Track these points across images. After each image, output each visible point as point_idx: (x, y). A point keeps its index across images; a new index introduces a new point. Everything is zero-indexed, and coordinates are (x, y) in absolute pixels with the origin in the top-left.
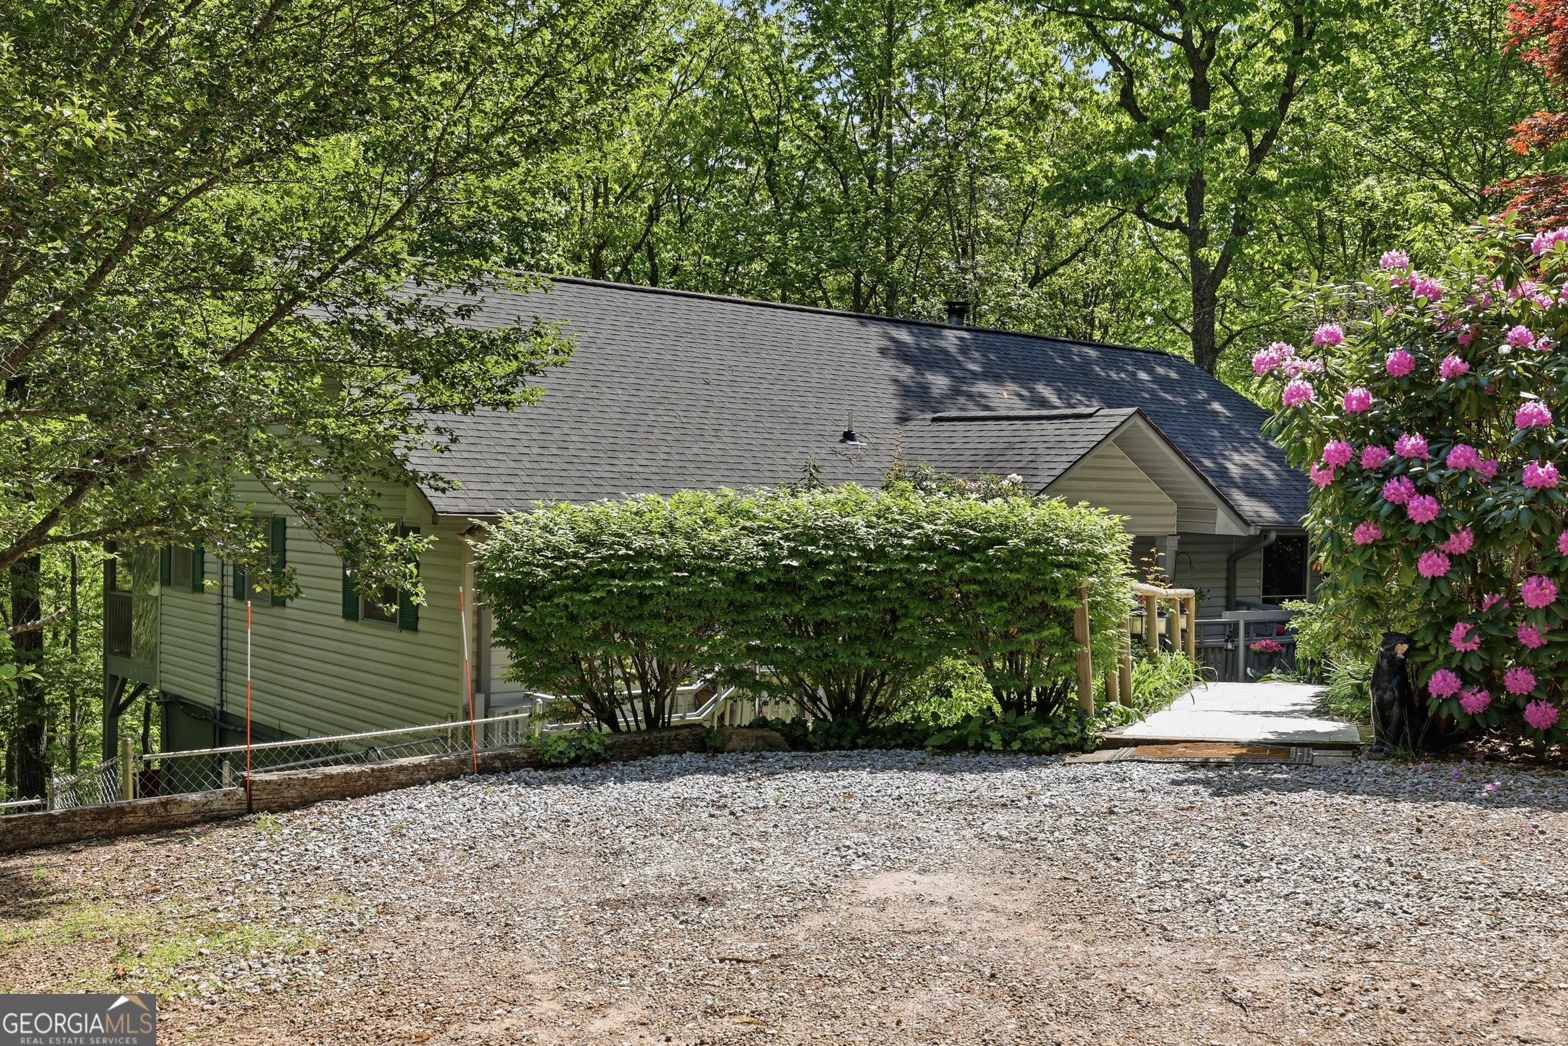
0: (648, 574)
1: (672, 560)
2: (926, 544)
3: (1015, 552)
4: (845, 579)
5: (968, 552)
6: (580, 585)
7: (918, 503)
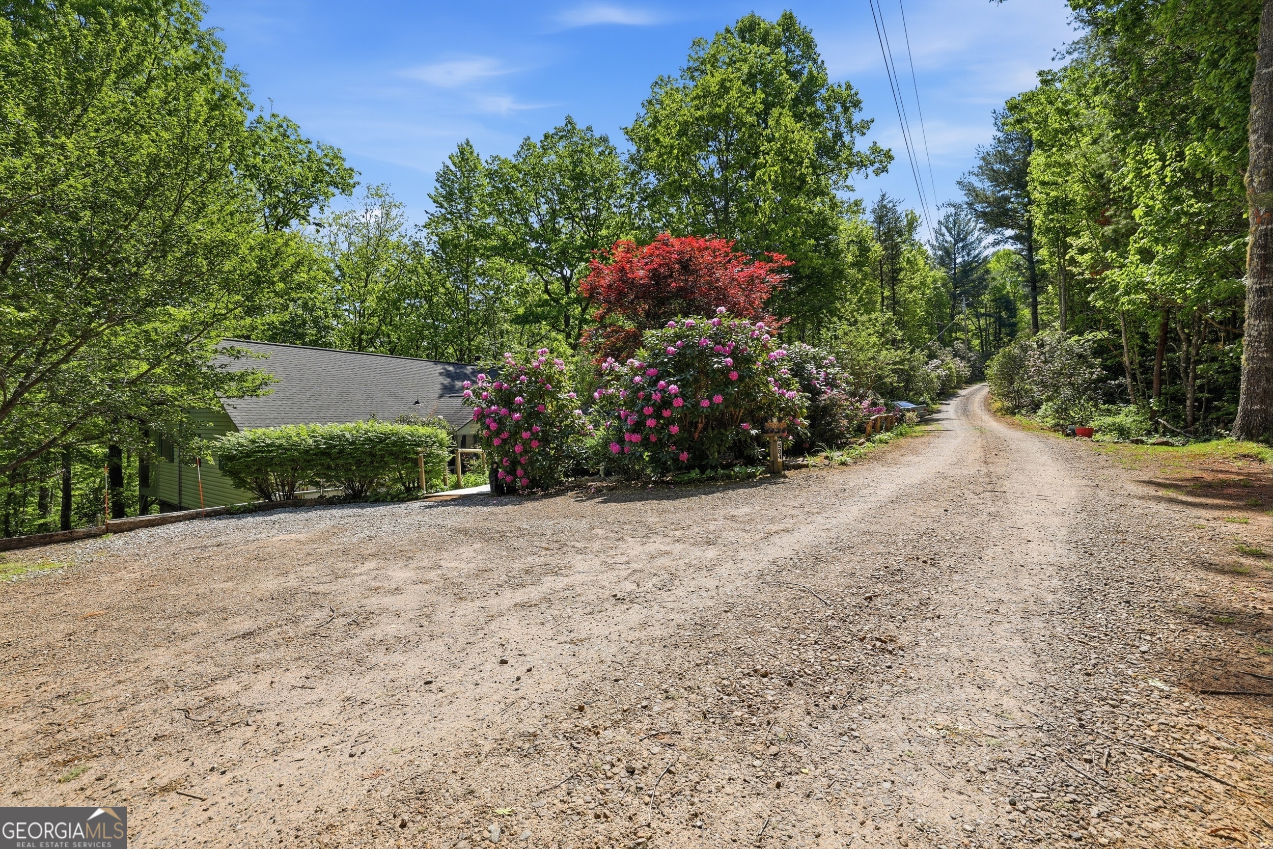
0: (271, 451)
1: (280, 446)
2: (369, 439)
3: (395, 442)
4: (341, 452)
5: (381, 441)
6: (248, 455)
7: (376, 425)
